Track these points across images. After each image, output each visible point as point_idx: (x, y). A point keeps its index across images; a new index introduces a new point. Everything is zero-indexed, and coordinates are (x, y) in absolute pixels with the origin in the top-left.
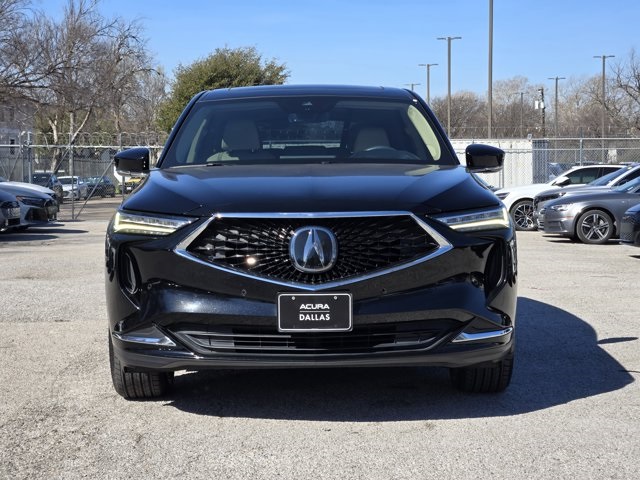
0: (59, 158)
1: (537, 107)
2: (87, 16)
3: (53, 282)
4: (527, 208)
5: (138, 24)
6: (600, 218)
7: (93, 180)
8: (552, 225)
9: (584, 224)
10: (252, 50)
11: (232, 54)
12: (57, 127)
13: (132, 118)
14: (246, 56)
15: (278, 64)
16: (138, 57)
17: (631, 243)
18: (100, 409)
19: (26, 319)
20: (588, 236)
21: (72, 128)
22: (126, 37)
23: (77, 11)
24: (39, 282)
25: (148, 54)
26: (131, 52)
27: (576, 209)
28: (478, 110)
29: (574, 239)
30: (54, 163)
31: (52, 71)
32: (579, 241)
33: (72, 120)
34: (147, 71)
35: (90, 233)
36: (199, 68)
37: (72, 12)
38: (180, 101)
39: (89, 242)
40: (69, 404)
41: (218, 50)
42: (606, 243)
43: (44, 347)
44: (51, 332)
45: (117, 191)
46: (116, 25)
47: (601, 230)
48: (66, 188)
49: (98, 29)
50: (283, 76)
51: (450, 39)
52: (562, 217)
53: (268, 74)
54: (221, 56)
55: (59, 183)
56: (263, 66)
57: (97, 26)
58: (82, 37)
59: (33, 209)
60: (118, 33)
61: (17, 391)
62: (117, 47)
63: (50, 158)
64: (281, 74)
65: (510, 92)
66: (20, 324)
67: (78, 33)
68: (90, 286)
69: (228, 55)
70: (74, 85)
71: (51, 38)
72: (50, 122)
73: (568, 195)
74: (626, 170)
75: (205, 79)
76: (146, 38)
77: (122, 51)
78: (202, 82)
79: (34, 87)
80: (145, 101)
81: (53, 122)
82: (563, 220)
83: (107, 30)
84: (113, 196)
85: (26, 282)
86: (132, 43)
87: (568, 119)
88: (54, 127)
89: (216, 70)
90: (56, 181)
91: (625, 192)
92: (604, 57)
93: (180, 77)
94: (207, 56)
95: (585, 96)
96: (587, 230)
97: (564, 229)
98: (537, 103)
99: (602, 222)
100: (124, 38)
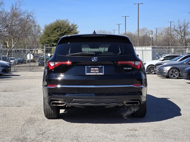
0: (9, 52)
1: (150, 37)
2: (17, 10)
3: (14, 93)
4: (152, 67)
5: (33, 12)
6: (175, 71)
7: (19, 59)
8: (161, 73)
9: (171, 73)
10: (67, 20)
11: (61, 21)
12: (8, 43)
13: (30, 40)
14: (65, 22)
15: (75, 24)
16: (33, 22)
17: (187, 79)
18: (39, 139)
19: (8, 106)
20: (172, 77)
21: (13, 43)
22: (29, 16)
23: (14, 8)
24: (10, 93)
25: (36, 21)
26: (31, 20)
27: (168, 68)
28: (133, 37)
29: (168, 77)
30: (8, 54)
31: (7, 26)
32: (169, 78)
33: (13, 41)
34: (35, 26)
35: (21, 76)
36: (51, 26)
37: (13, 9)
38: (46, 35)
39: (22, 79)
40: (28, 137)
41: (57, 20)
42: (178, 78)
43: (16, 116)
44: (17, 110)
45: (26, 62)
46: (26, 12)
47: (176, 75)
48: (11, 61)
49: (21, 13)
50: (76, 28)
51: (126, 17)
52: (164, 71)
53: (72, 27)
54: (58, 22)
55: (9, 60)
56: (70, 25)
57: (20, 13)
58: (16, 16)
59: (4, 69)
60: (27, 15)
61: (10, 132)
62: (26, 19)
63: (6, 52)
64: (76, 27)
65: (142, 32)
66: (6, 108)
67: (15, 15)
68: (25, 94)
69: (60, 21)
70: (13, 31)
71: (7, 16)
72: (6, 41)
73: (165, 64)
74: (182, 56)
75: (53, 29)
76: (35, 16)
77: (28, 20)
78: (52, 29)
79: (2, 31)
80: (34, 35)
81: (7, 41)
82: (165, 71)
83: (23, 14)
84: (25, 63)
85: (5, 93)
86: (31, 18)
87: (159, 40)
88: (7, 43)
89: (56, 26)
90: (8, 59)
91: (183, 63)
92: (171, 22)
93: (45, 28)
94: (54, 22)
95: (164, 33)
96: (172, 74)
97: (165, 74)
98: (150, 35)
99: (176, 72)
100: (28, 16)
